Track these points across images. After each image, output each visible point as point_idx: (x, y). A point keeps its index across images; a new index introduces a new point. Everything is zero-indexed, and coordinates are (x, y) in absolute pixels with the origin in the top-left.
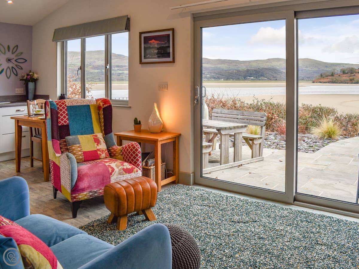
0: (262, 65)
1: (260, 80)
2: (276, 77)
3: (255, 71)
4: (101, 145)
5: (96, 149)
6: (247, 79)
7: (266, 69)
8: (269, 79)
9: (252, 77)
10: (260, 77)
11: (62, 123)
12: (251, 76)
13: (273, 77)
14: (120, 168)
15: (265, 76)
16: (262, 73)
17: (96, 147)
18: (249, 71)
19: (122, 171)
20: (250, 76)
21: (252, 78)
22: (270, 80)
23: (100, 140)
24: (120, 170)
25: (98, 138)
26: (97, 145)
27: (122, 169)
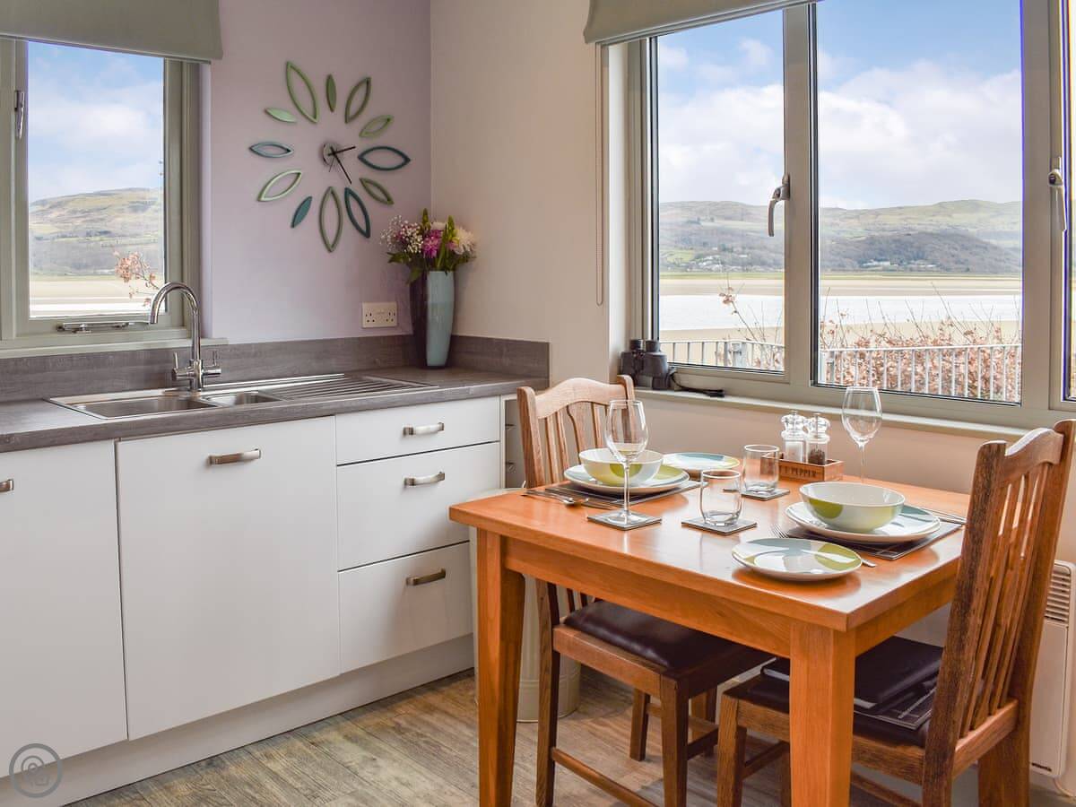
0: (919, 224)
1: (911, 270)
2: (966, 260)
3: (895, 241)
6: (868, 267)
7: (931, 234)
8: (944, 269)
9: (886, 260)
10: (913, 261)
12: (883, 258)
13: (956, 263)
15: (929, 258)
16: (919, 248)
18: (877, 243)
20: (880, 258)
21: (887, 264)
22: (948, 270)
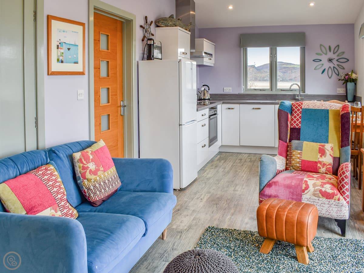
4: (325, 157)
5: (317, 161)
11: (295, 126)
14: (316, 188)
17: (319, 158)
19: (319, 192)
23: (327, 151)
24: (315, 191)
25: (324, 149)
26: (321, 156)
27: (319, 190)
